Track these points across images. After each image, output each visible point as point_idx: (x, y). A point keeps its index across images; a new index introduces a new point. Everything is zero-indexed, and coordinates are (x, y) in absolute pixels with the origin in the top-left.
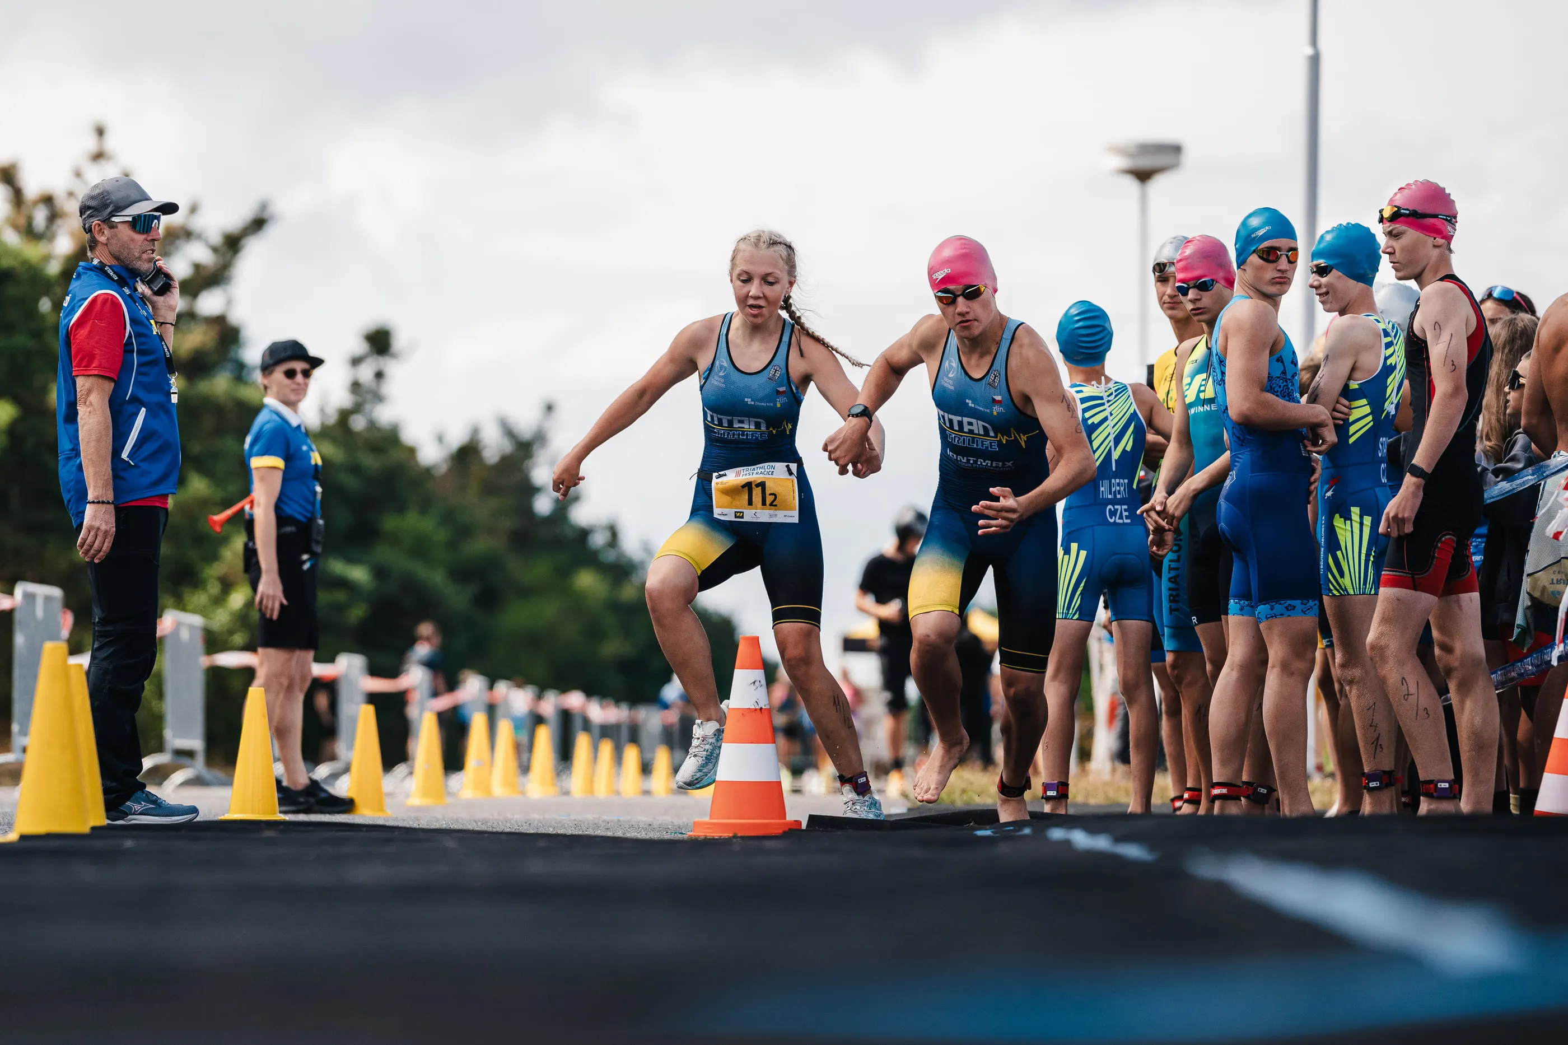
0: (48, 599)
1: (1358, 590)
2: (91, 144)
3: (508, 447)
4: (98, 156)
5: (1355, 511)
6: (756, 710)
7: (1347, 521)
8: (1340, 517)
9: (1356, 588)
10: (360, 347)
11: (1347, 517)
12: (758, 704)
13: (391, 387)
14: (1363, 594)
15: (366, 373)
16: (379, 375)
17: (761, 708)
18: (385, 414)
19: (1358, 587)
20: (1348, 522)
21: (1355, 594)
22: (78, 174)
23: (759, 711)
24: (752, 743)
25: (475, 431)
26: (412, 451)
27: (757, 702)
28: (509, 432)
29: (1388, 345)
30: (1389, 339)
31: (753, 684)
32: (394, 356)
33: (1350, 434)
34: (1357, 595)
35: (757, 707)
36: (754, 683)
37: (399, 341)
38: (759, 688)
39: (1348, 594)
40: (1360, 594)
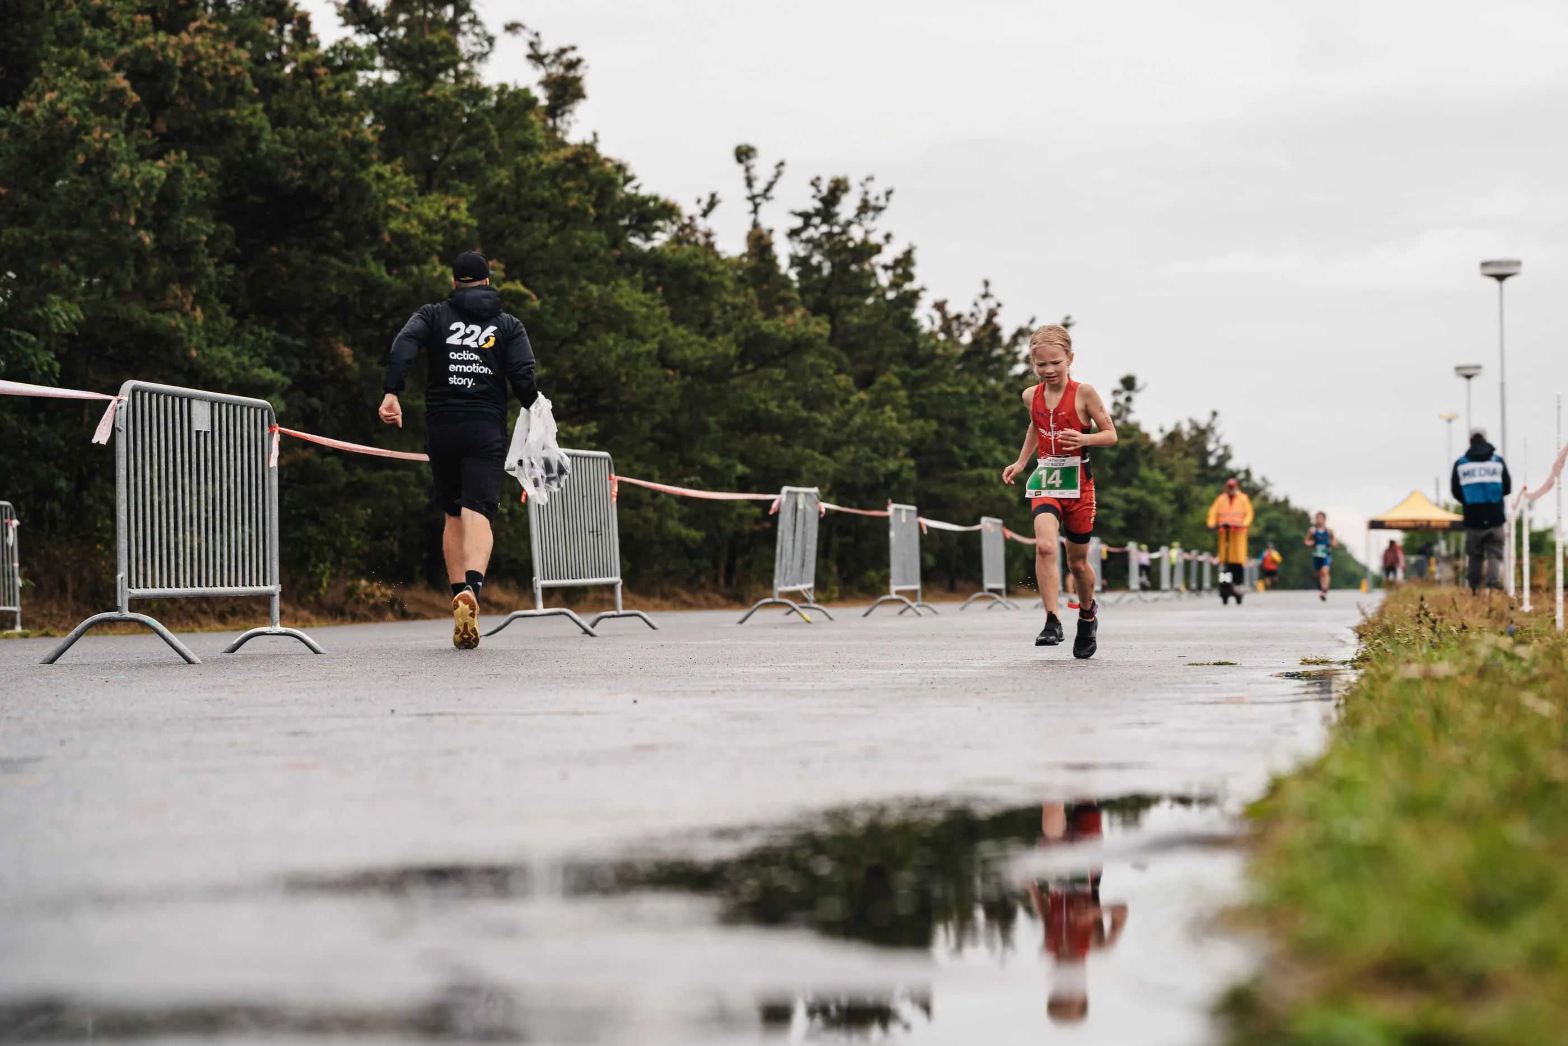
0: (908, 511)
2: (982, 290)
3: (1194, 433)
4: (985, 296)
10: (1119, 386)
13: (1134, 406)
15: (1121, 399)
16: (1128, 399)
18: (1131, 418)
22: (976, 304)
25: (1178, 425)
26: (1147, 436)
28: (1195, 426)
32: (1137, 391)
37: (1139, 383)
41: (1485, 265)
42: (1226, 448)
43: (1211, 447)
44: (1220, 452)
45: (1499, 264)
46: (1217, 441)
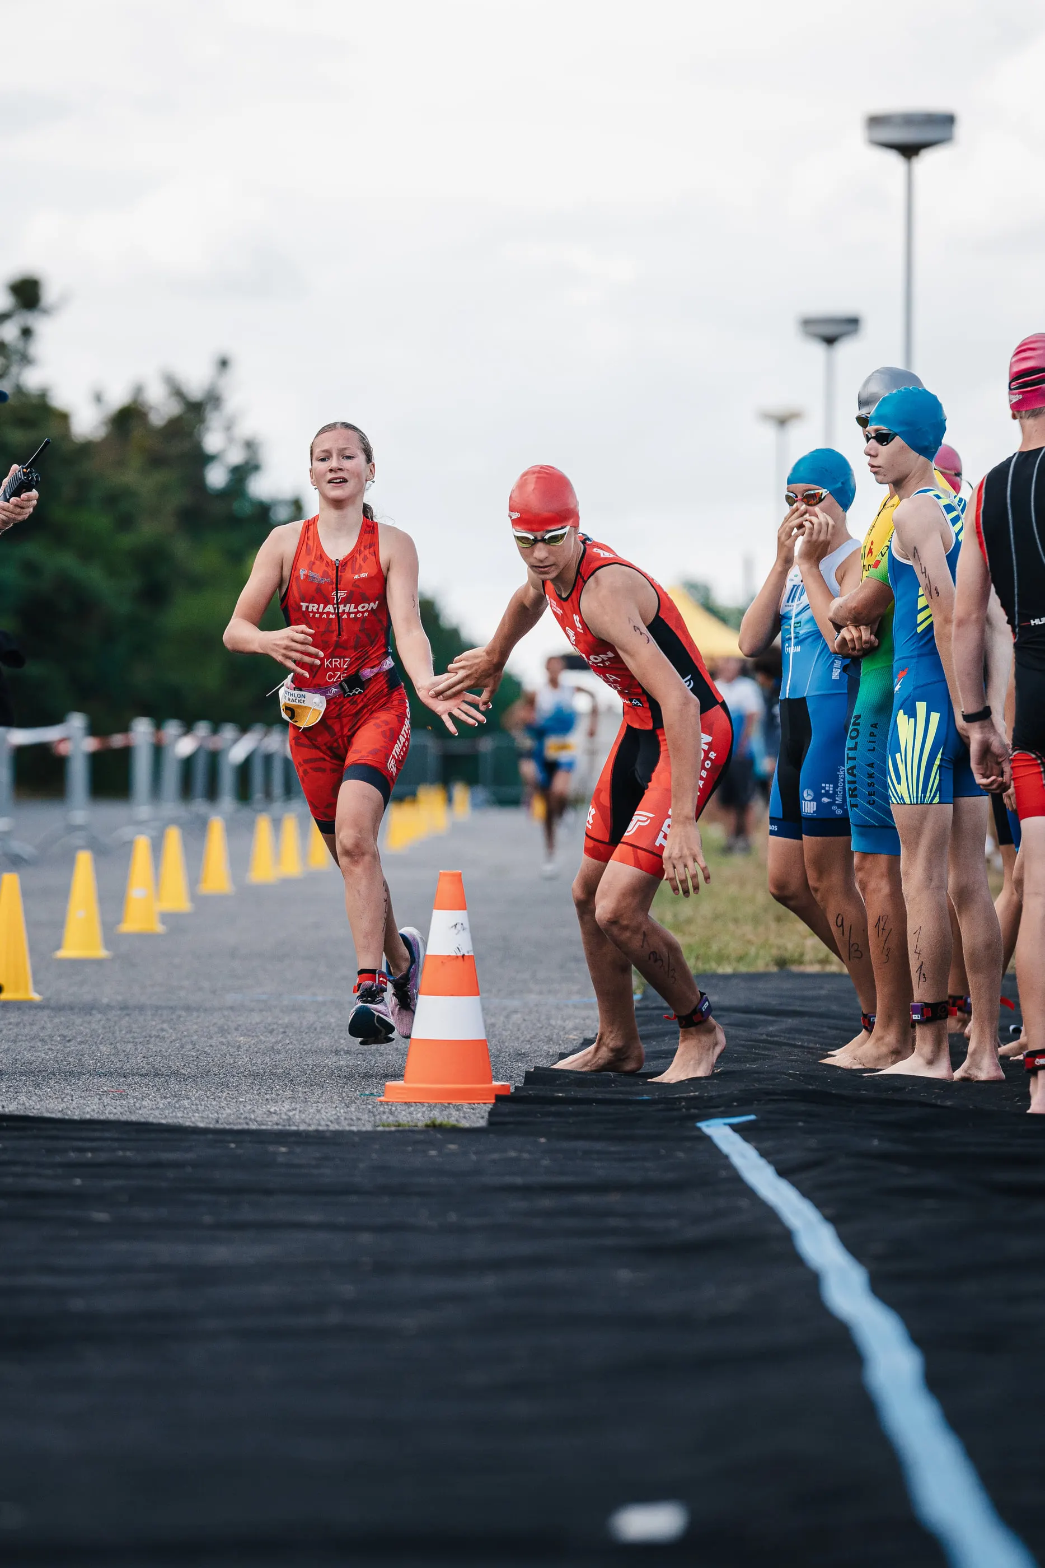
1: (915, 799)
3: (175, 407)
5: (921, 707)
6: (457, 957)
7: (910, 719)
8: (904, 714)
9: (913, 798)
11: (912, 714)
12: (460, 951)
13: (38, 346)
14: (921, 804)
15: (10, 331)
16: (26, 333)
17: (463, 956)
18: (32, 377)
19: (915, 796)
20: (912, 720)
21: (911, 804)
23: (462, 959)
24: (452, 995)
25: (139, 390)
26: (64, 418)
27: (458, 948)
28: (178, 393)
29: (955, 520)
30: (954, 514)
31: (454, 927)
32: (45, 312)
33: (918, 623)
34: (914, 804)
35: (459, 954)
36: (456, 926)
37: (49, 295)
38: (462, 931)
39: (905, 804)
40: (917, 804)
41: (875, 121)
42: (250, 445)
43: (213, 441)
44: (236, 457)
45: (910, 120)
46: (228, 428)
